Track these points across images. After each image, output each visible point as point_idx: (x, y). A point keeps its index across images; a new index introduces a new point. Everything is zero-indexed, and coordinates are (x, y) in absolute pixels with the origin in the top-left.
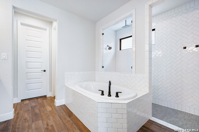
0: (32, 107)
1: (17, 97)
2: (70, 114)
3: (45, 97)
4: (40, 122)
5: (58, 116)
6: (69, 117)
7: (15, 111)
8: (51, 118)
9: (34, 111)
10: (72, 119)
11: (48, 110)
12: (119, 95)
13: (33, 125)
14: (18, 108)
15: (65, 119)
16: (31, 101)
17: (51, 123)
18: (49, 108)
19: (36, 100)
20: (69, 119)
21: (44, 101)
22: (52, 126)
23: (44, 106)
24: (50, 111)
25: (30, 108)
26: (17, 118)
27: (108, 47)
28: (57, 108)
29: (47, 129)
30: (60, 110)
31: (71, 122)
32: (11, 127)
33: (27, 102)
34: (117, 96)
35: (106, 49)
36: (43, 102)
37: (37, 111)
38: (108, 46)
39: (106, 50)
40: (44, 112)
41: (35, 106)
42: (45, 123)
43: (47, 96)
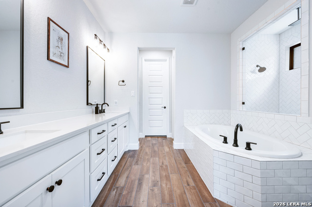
0: (152, 144)
1: (142, 132)
2: (187, 161)
3: (165, 137)
4: (157, 159)
5: (173, 159)
6: (186, 163)
7: (140, 144)
8: (167, 158)
9: (153, 148)
10: (187, 167)
11: (165, 151)
12: (251, 147)
13: (151, 160)
14: (142, 143)
15: (180, 164)
16: (153, 138)
17: (166, 162)
18: (167, 149)
19: (157, 138)
20: (184, 165)
21: (164, 141)
22: (166, 166)
23: (163, 146)
24: (167, 152)
25: (151, 145)
26: (141, 150)
27: (259, 68)
28: (175, 151)
29: (162, 167)
30: (177, 154)
31: (186, 169)
32: (136, 156)
33: (149, 139)
34: (248, 146)
35: (253, 72)
36: (162, 142)
37: (156, 149)
38: (257, 66)
39: (253, 75)
40: (162, 151)
41: (155, 144)
42: (161, 161)
43: (168, 137)
